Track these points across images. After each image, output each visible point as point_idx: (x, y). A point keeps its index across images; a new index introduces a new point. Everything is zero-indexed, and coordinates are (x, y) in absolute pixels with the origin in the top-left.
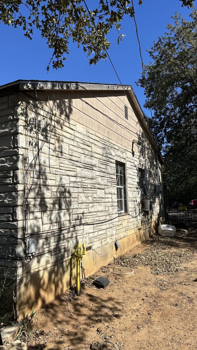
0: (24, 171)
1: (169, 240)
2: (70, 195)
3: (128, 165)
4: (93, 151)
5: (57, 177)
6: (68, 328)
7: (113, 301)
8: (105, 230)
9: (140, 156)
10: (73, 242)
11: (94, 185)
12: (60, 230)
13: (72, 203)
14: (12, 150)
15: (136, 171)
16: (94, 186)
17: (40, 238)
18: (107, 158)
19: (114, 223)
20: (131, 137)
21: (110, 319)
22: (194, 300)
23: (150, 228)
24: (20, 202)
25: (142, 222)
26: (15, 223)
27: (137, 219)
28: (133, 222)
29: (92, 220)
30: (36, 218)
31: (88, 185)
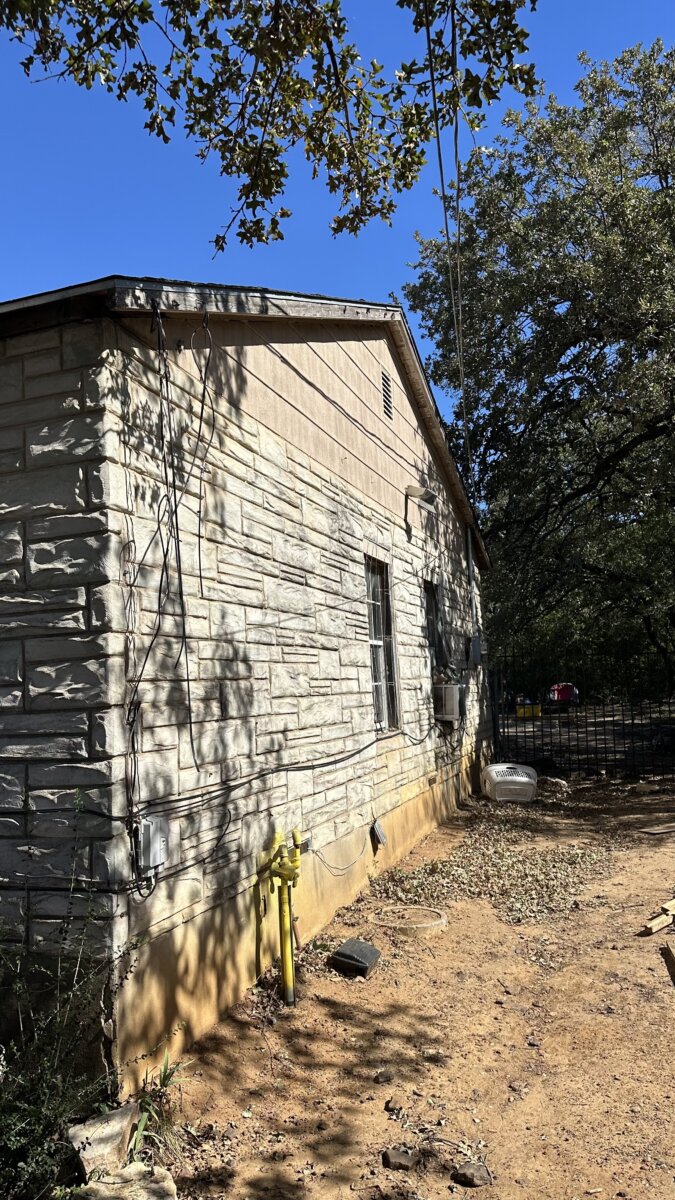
0: (124, 589)
1: (520, 812)
2: (249, 668)
3: (397, 570)
4: (305, 523)
5: (212, 608)
6: (289, 1111)
7: (407, 1015)
8: (344, 786)
9: (425, 542)
10: (261, 828)
11: (310, 635)
12: (226, 787)
13: (256, 698)
14: (80, 515)
15: (418, 591)
16: (311, 639)
17: (174, 815)
18: (343, 546)
19: (365, 764)
20: (402, 477)
21: (417, 1071)
22: (659, 993)
23: (457, 775)
24: (114, 692)
25: (437, 757)
26: (100, 766)
27: (425, 747)
28: (415, 759)
29: (308, 753)
30: (160, 748)
31: (297, 637)
